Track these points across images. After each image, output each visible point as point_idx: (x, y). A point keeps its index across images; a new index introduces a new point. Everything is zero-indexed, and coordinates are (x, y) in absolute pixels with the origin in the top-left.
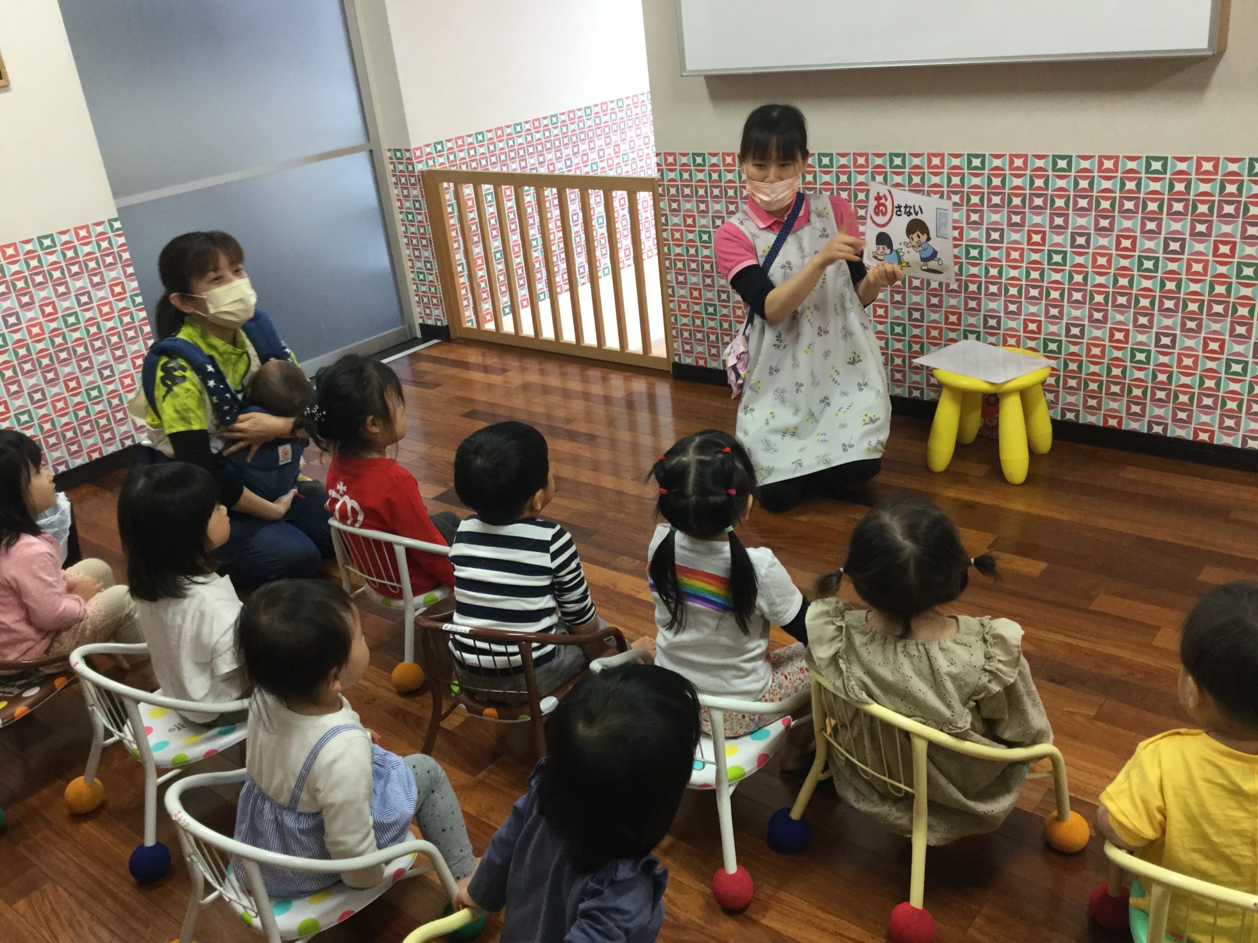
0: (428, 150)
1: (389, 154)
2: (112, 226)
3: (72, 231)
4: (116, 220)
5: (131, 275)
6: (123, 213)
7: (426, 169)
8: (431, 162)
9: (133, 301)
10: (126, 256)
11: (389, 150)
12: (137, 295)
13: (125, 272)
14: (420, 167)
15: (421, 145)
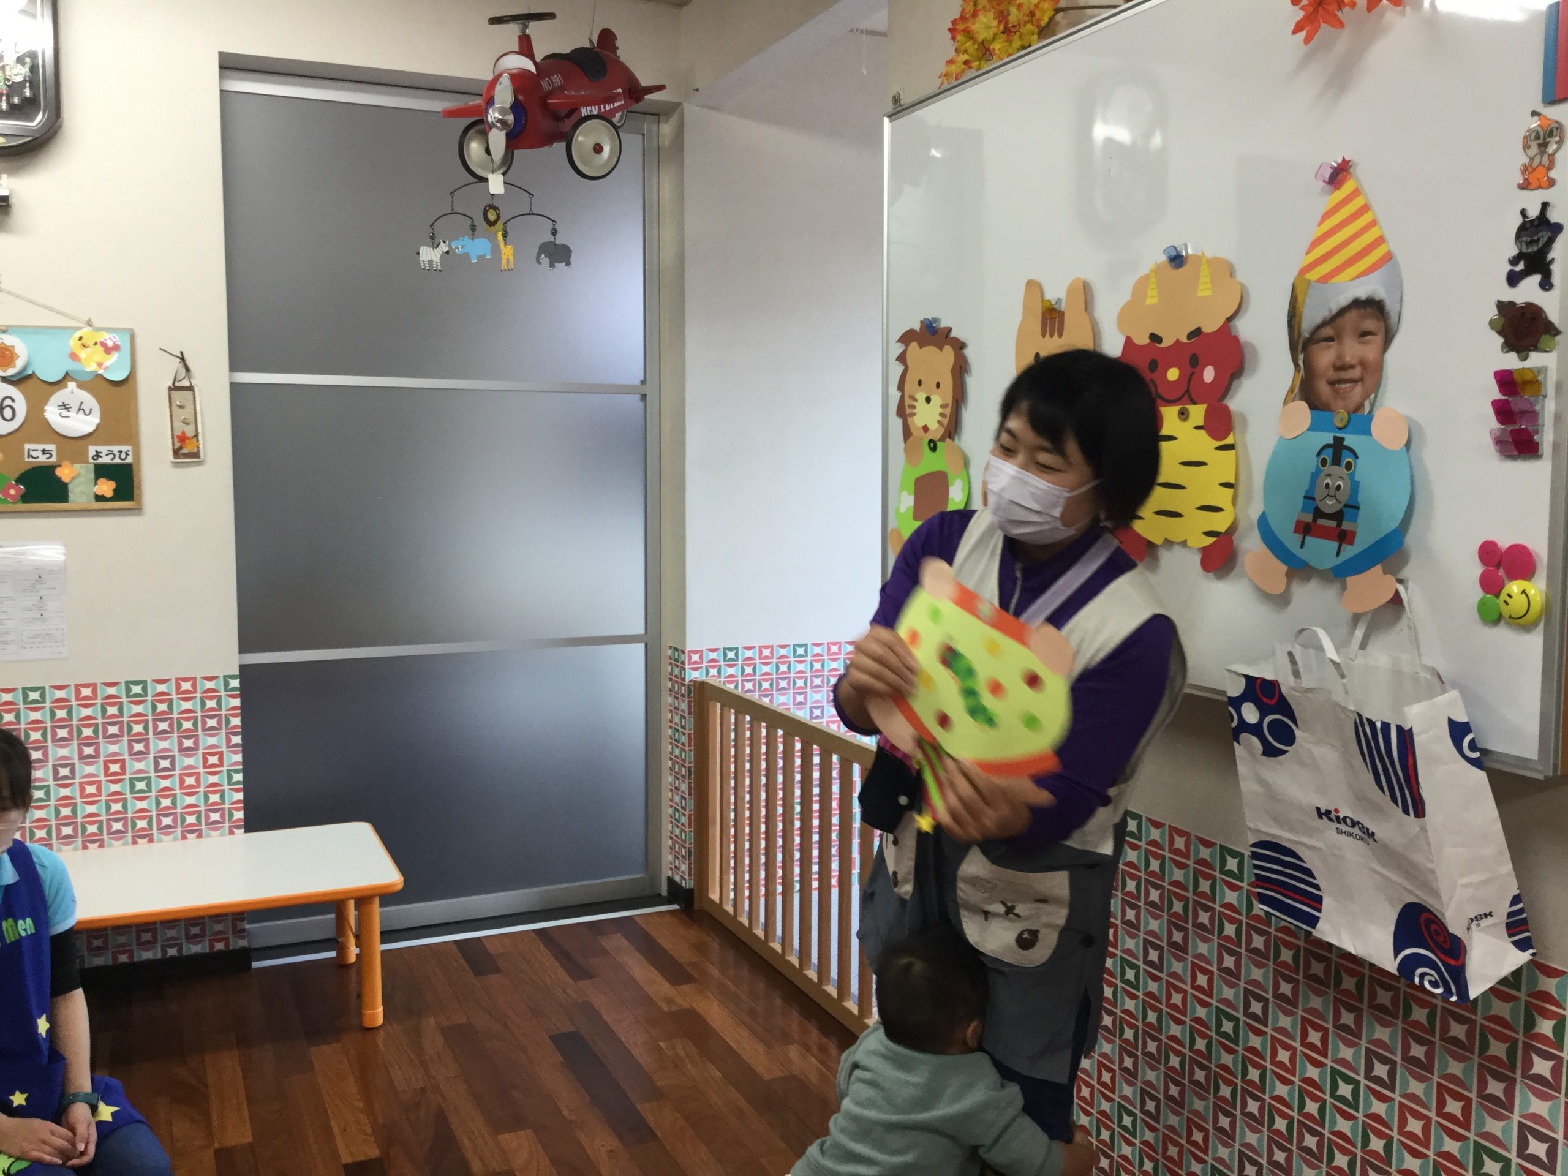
0: (713, 655)
1: (670, 652)
2: (226, 684)
3: (173, 682)
4: (233, 677)
5: (236, 745)
6: (246, 671)
7: (704, 678)
8: (713, 672)
9: (230, 777)
10: (236, 721)
11: (671, 647)
12: (236, 771)
13: (228, 740)
14: (693, 676)
15: (703, 648)
